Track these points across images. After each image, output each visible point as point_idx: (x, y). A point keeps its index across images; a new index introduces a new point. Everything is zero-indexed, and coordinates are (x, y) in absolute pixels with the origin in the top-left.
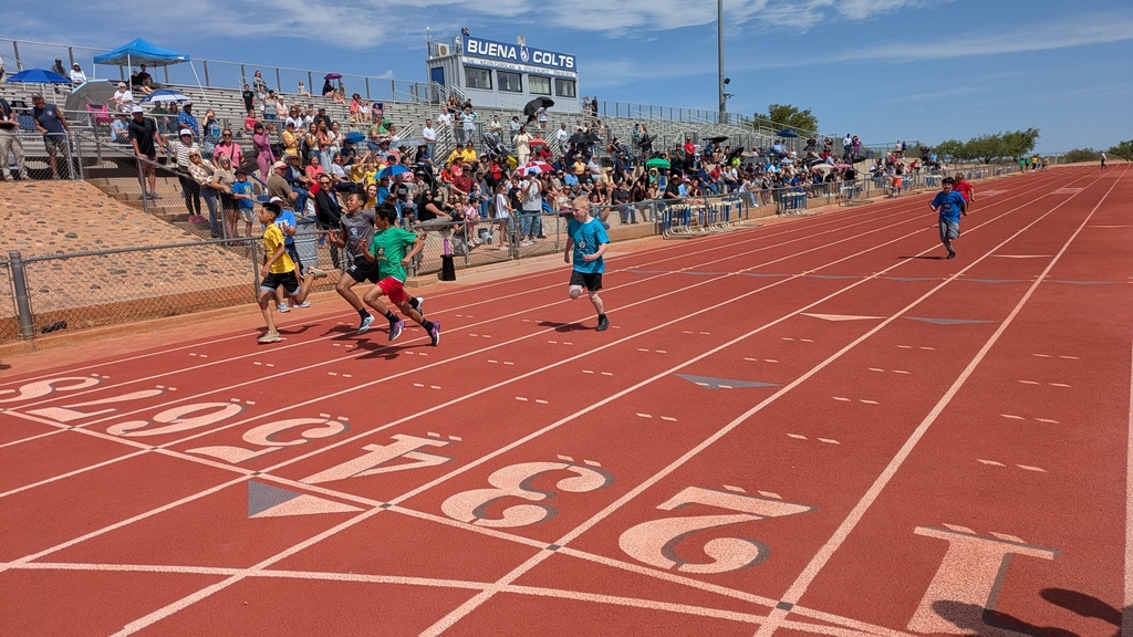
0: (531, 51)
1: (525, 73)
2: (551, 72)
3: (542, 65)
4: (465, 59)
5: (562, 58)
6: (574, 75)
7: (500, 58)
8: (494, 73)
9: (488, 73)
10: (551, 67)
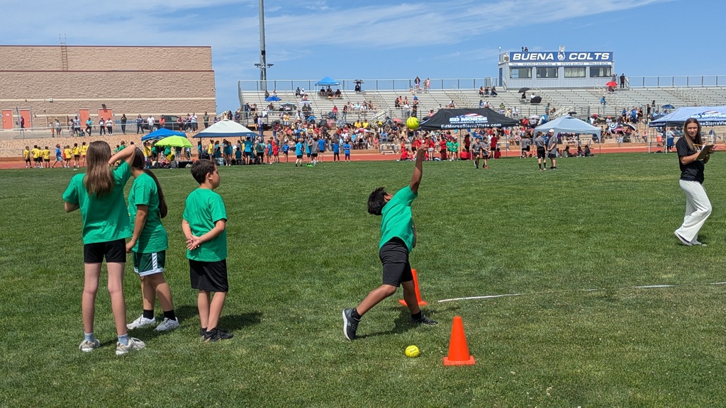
0: (567, 54)
1: (561, 66)
2: (586, 64)
3: (577, 60)
4: (511, 64)
5: (598, 54)
6: (609, 63)
7: (540, 60)
8: (535, 69)
9: (530, 69)
10: (586, 60)
